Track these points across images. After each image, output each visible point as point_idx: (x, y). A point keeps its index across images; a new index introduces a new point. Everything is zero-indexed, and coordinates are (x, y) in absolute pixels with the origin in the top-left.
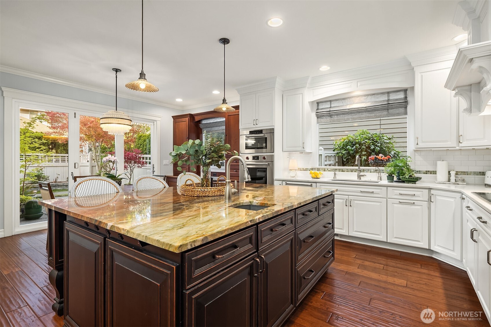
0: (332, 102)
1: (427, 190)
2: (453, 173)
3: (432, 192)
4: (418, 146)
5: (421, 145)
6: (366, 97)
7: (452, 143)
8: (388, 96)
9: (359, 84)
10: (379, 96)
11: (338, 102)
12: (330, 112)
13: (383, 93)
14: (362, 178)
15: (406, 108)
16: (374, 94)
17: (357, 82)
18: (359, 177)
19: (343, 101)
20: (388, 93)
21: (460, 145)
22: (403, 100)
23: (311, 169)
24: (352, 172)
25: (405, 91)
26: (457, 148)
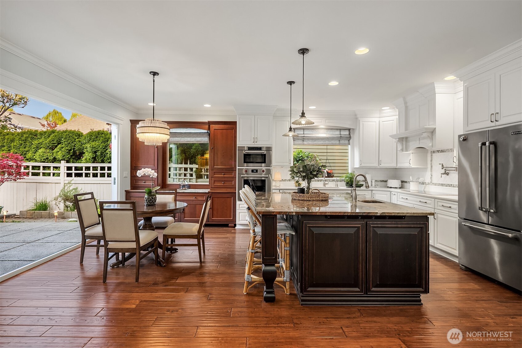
0: (305, 130)
1: (371, 191)
2: (374, 181)
3: (373, 192)
4: (361, 166)
5: (363, 165)
6: (327, 130)
7: (376, 165)
8: (340, 132)
9: (327, 121)
10: (335, 130)
11: (309, 130)
12: (304, 137)
13: (337, 129)
14: (326, 185)
15: (349, 141)
16: (332, 129)
17: (326, 120)
18: (325, 185)
19: (313, 130)
20: (340, 130)
21: (380, 166)
22: (348, 135)
23: (289, 180)
24: (318, 181)
25: (349, 130)
26: (378, 167)
